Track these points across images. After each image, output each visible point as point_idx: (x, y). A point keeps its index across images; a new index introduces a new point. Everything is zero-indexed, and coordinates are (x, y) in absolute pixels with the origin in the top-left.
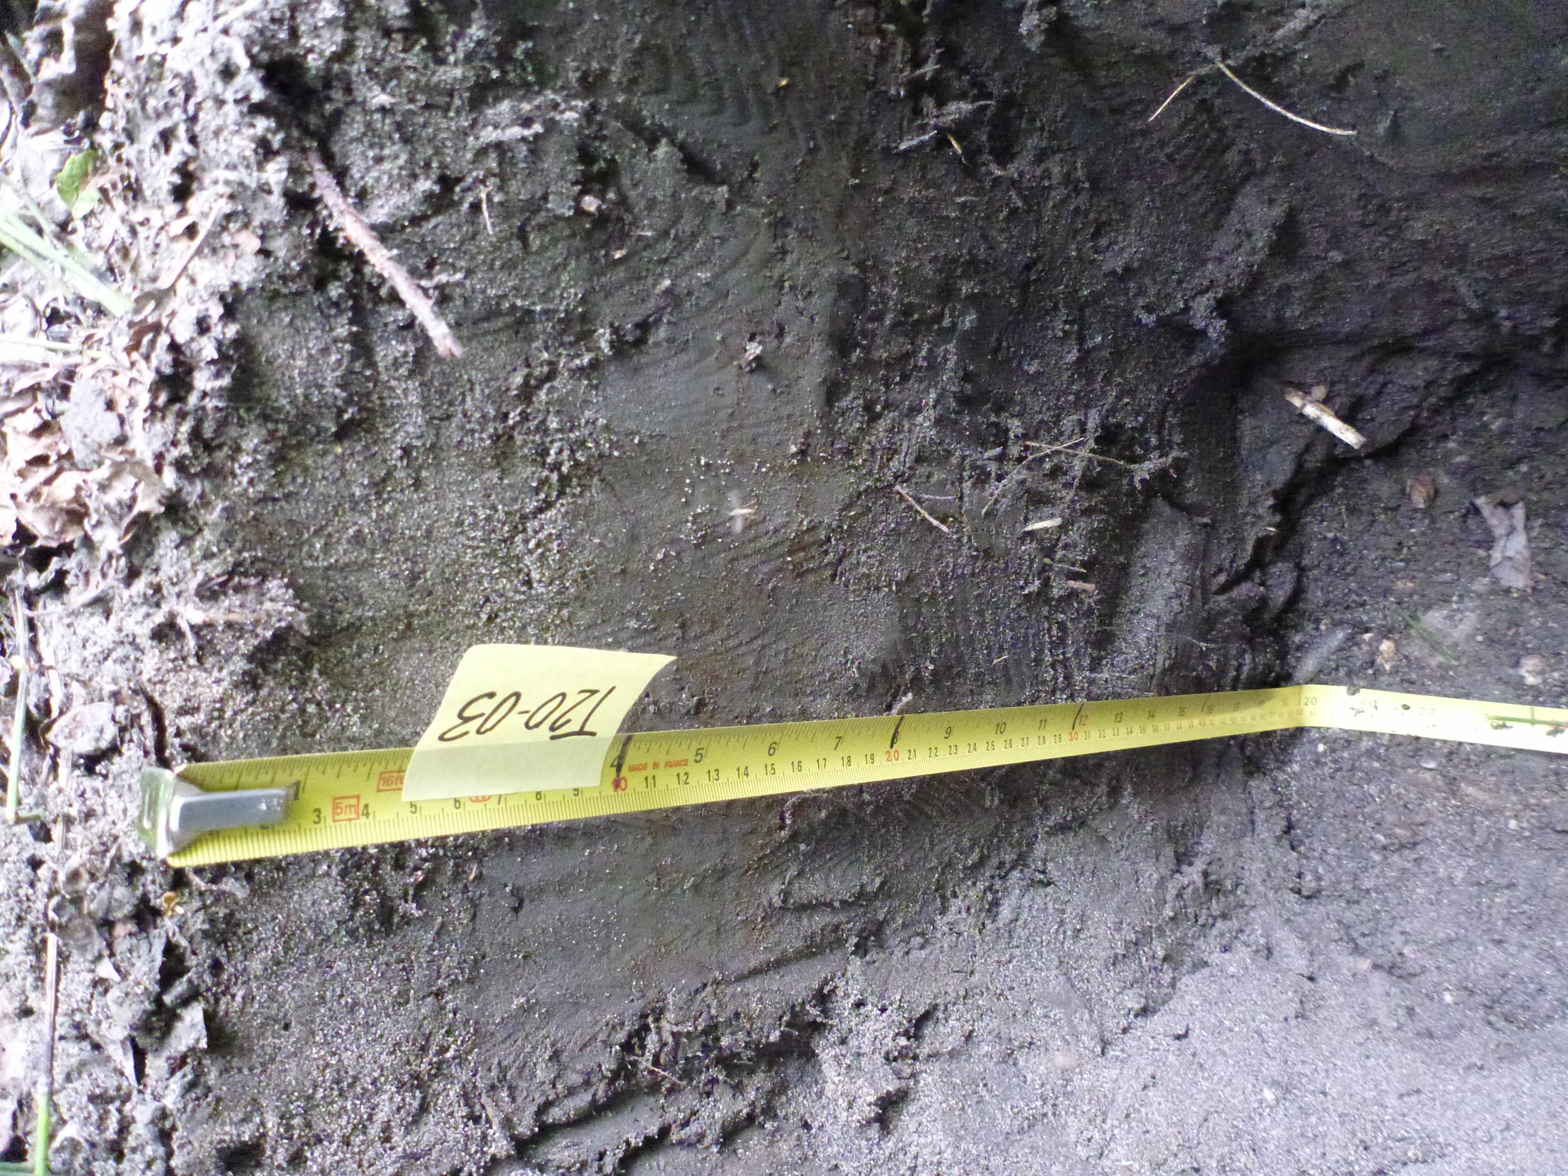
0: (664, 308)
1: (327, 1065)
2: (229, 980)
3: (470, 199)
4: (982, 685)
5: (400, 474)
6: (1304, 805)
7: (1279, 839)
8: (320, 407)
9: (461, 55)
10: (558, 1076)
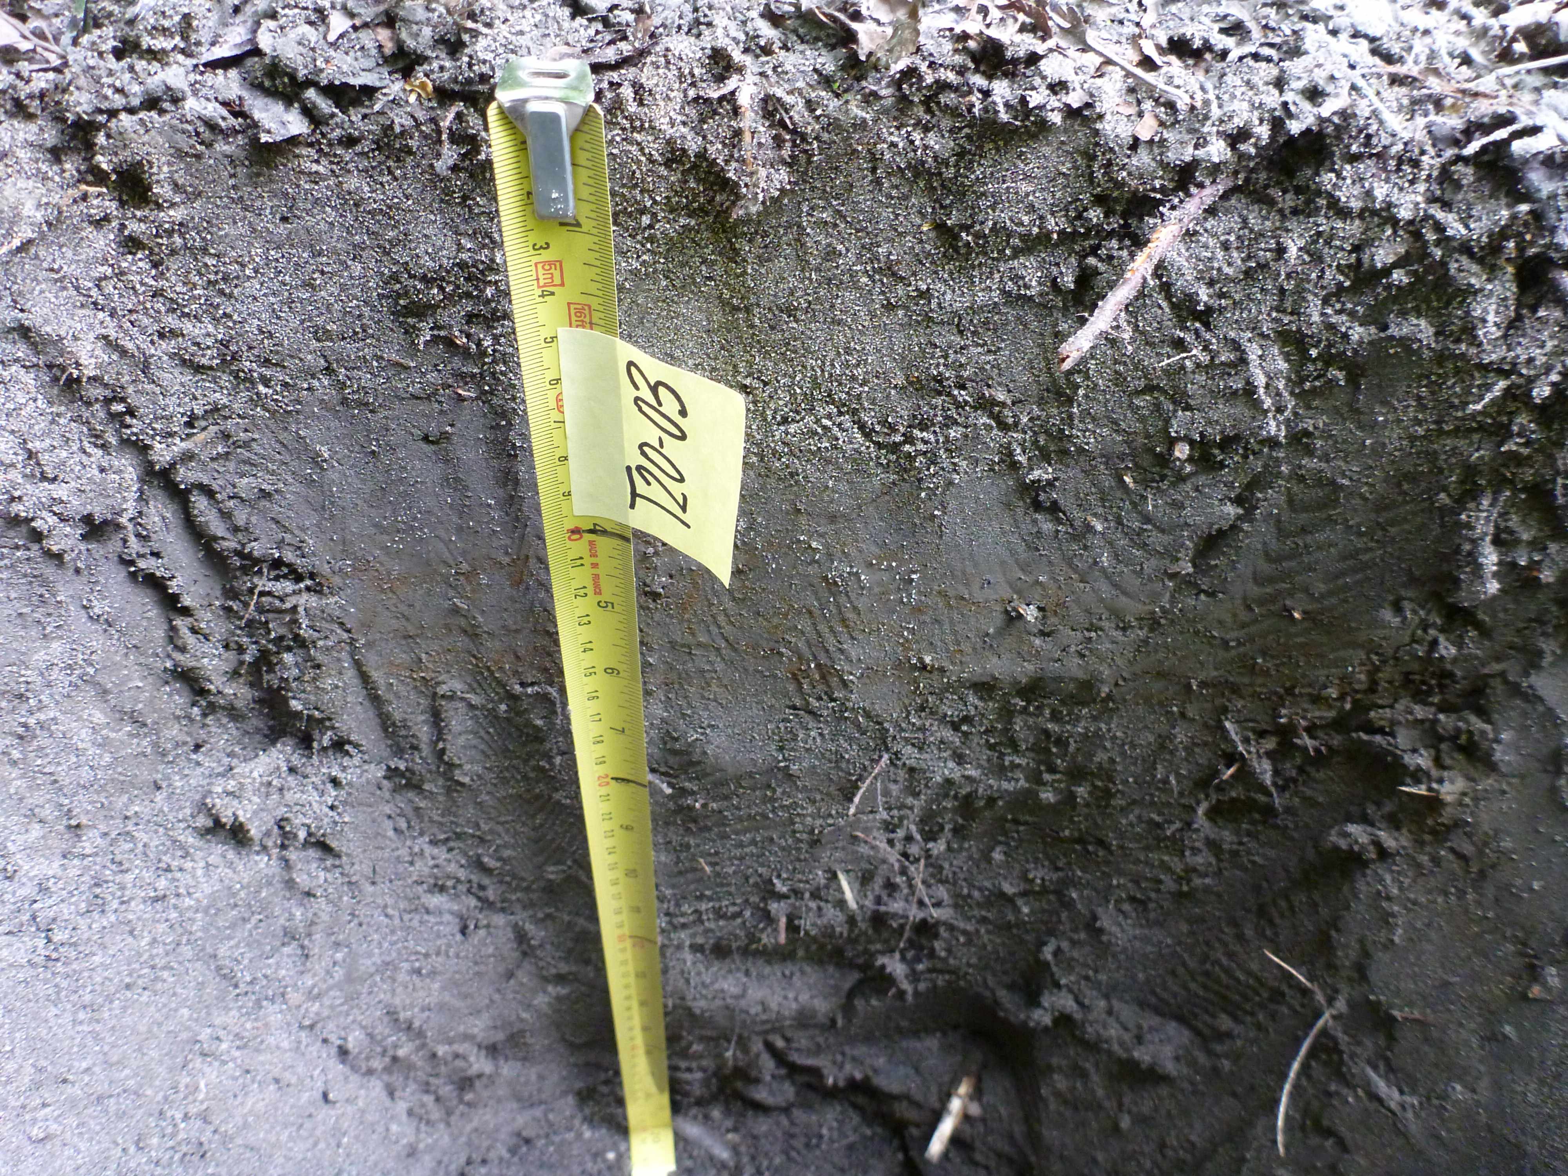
0: (1072, 525)
1: (243, 266)
2: (335, 155)
3: (1189, 338)
4: (675, 850)
5: (900, 290)
6: (551, 1149)
7: (518, 1134)
8: (973, 208)
9: (1333, 320)
10: (243, 500)
